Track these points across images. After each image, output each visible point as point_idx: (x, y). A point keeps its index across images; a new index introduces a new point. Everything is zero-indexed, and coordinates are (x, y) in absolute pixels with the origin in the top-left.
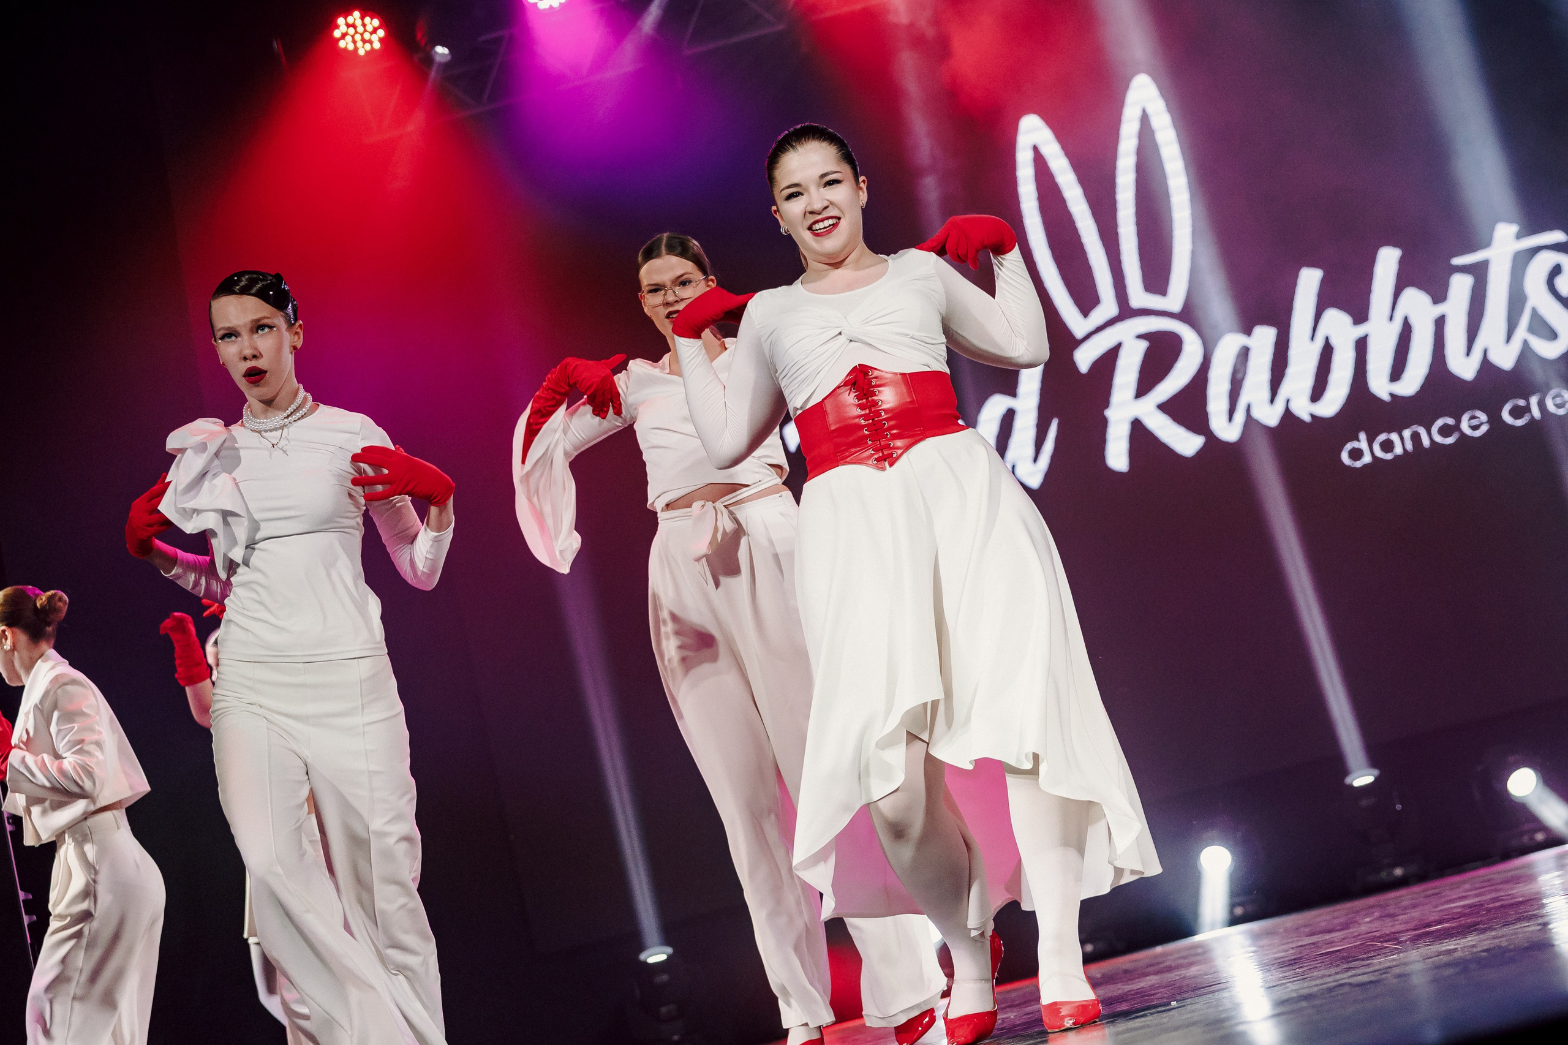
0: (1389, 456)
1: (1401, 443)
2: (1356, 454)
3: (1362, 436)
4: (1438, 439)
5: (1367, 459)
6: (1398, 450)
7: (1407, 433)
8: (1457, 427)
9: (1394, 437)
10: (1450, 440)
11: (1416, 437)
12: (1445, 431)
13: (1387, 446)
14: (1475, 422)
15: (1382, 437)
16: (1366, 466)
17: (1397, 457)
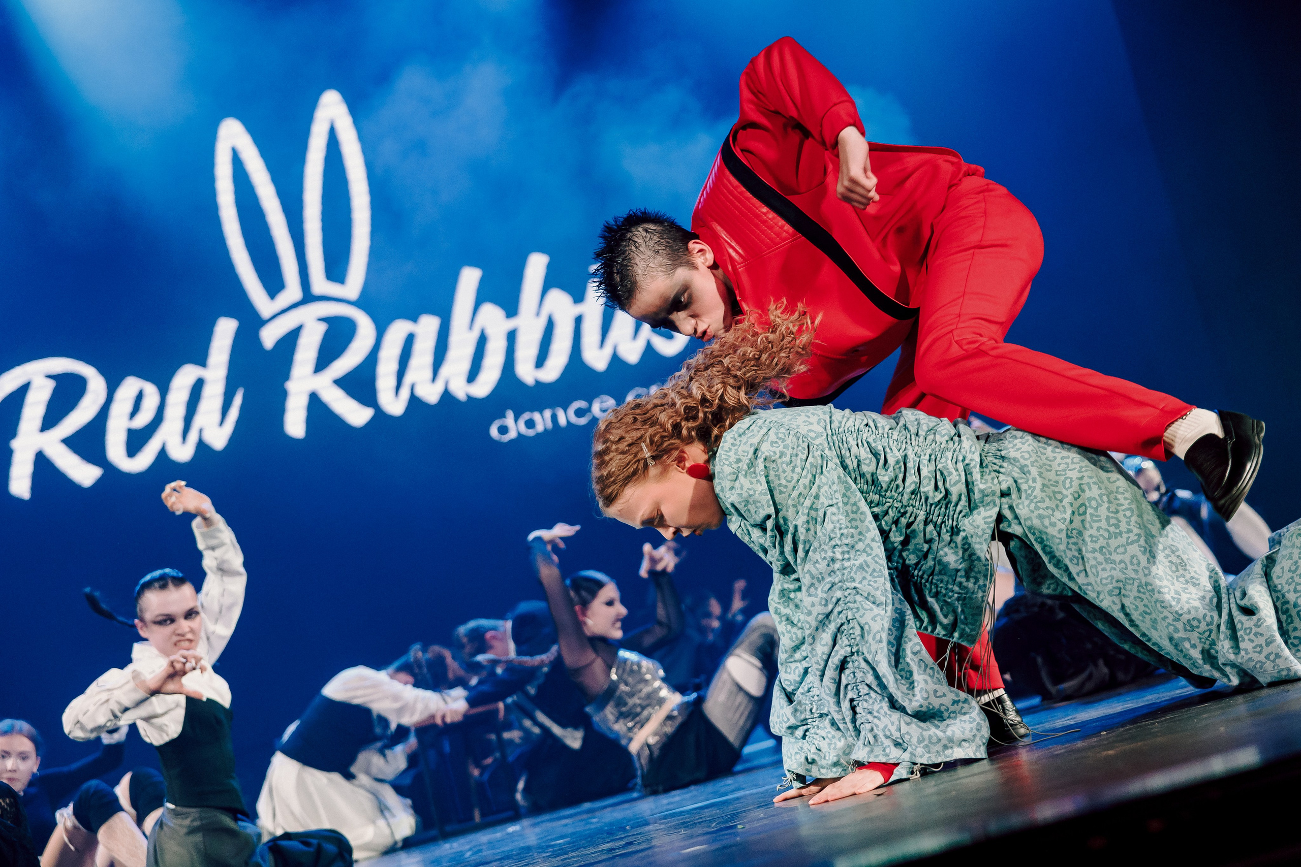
0: (531, 433)
1: (542, 421)
2: (503, 430)
3: (510, 415)
4: (574, 419)
5: (512, 435)
6: (540, 428)
7: (548, 413)
8: (589, 410)
9: (537, 416)
10: (583, 421)
11: (554, 418)
12: (579, 413)
13: (530, 424)
14: (605, 405)
15: (526, 416)
16: (511, 441)
17: (538, 435)
